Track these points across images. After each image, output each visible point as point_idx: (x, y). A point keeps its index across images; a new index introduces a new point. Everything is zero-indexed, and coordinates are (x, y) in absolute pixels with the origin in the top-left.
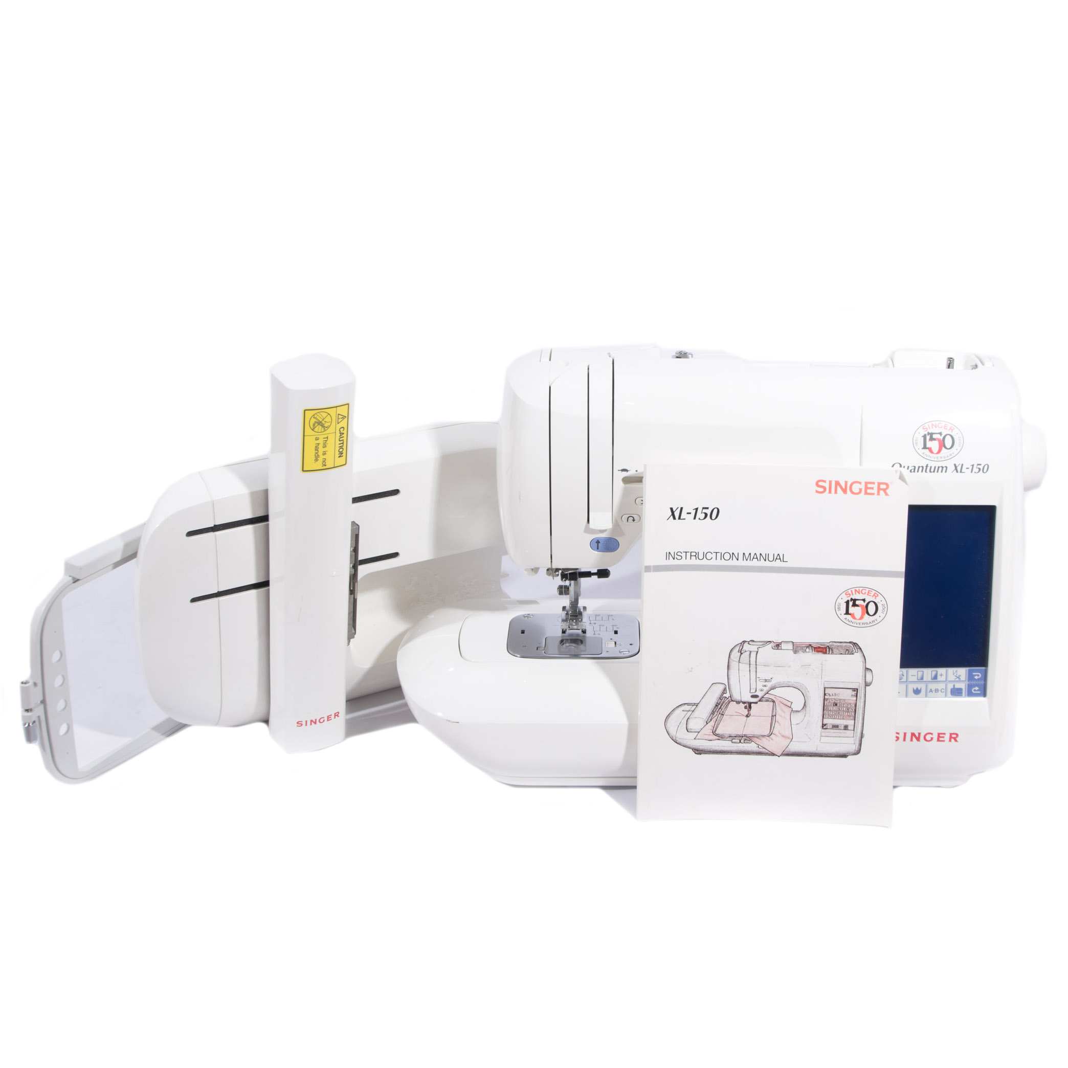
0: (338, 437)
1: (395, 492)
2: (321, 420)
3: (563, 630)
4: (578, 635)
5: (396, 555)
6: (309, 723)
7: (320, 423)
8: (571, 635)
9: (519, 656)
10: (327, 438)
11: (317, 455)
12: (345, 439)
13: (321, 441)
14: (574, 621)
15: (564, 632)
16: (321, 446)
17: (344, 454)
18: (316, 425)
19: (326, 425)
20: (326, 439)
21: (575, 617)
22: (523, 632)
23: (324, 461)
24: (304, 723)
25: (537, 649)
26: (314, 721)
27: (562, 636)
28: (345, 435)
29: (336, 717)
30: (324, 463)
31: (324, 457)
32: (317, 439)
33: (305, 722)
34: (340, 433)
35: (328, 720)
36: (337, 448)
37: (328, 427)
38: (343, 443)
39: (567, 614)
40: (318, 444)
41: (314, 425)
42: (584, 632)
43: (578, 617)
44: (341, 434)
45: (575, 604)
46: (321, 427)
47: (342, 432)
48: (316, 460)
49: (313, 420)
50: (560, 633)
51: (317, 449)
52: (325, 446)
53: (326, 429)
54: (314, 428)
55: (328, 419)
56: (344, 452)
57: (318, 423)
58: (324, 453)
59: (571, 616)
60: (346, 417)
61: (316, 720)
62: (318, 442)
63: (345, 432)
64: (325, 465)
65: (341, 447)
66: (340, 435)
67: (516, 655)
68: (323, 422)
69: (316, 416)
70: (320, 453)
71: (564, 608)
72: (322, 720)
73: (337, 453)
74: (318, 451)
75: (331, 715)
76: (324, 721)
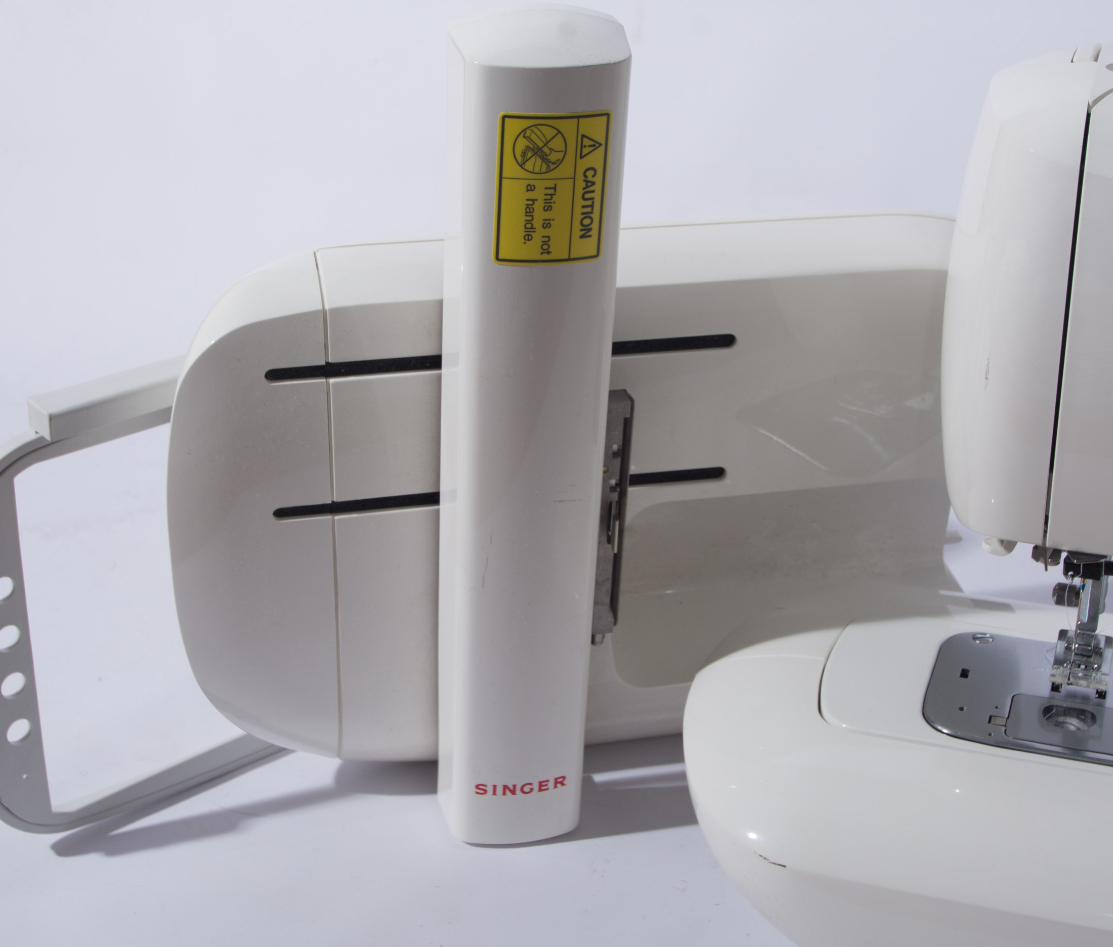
0: (579, 192)
1: (726, 341)
2: (540, 144)
3: (1053, 684)
4: (1085, 698)
5: (716, 473)
6: (500, 790)
7: (538, 151)
8: (1072, 696)
9: (945, 731)
10: (555, 188)
11: (529, 226)
12: (597, 196)
13: (539, 194)
14: (1083, 667)
15: (1055, 688)
16: (539, 206)
17: (594, 233)
18: (530, 154)
19: (553, 157)
20: (552, 191)
21: (1085, 659)
22: (964, 674)
23: (546, 241)
24: (490, 789)
25: (989, 722)
26: (511, 787)
27: (1051, 698)
28: (597, 188)
29: (559, 785)
30: (545, 247)
31: (546, 232)
32: (530, 188)
33: (492, 788)
34: (586, 181)
35: (540, 790)
36: (578, 217)
37: (558, 163)
38: (592, 206)
39: (1068, 649)
40: (533, 200)
41: (524, 154)
42: (1102, 695)
43: (1092, 659)
44: (589, 184)
45: (1088, 627)
46: (539, 161)
47: (590, 179)
48: (528, 237)
49: (522, 144)
50: (1044, 690)
51: (529, 211)
52: (548, 208)
53: (552, 167)
54: (524, 163)
55: (557, 143)
56: (595, 226)
57: (532, 150)
58: (547, 224)
59: (1076, 654)
60: (600, 145)
61: (514, 786)
62: (531, 195)
63: (598, 179)
64: (549, 253)
65: (587, 215)
66: (584, 185)
67: (939, 728)
68: (546, 150)
69: (528, 133)
70: (538, 223)
71: (1063, 634)
72: (527, 789)
73: (577, 227)
74: (532, 216)
75: (548, 781)
76: (532, 790)
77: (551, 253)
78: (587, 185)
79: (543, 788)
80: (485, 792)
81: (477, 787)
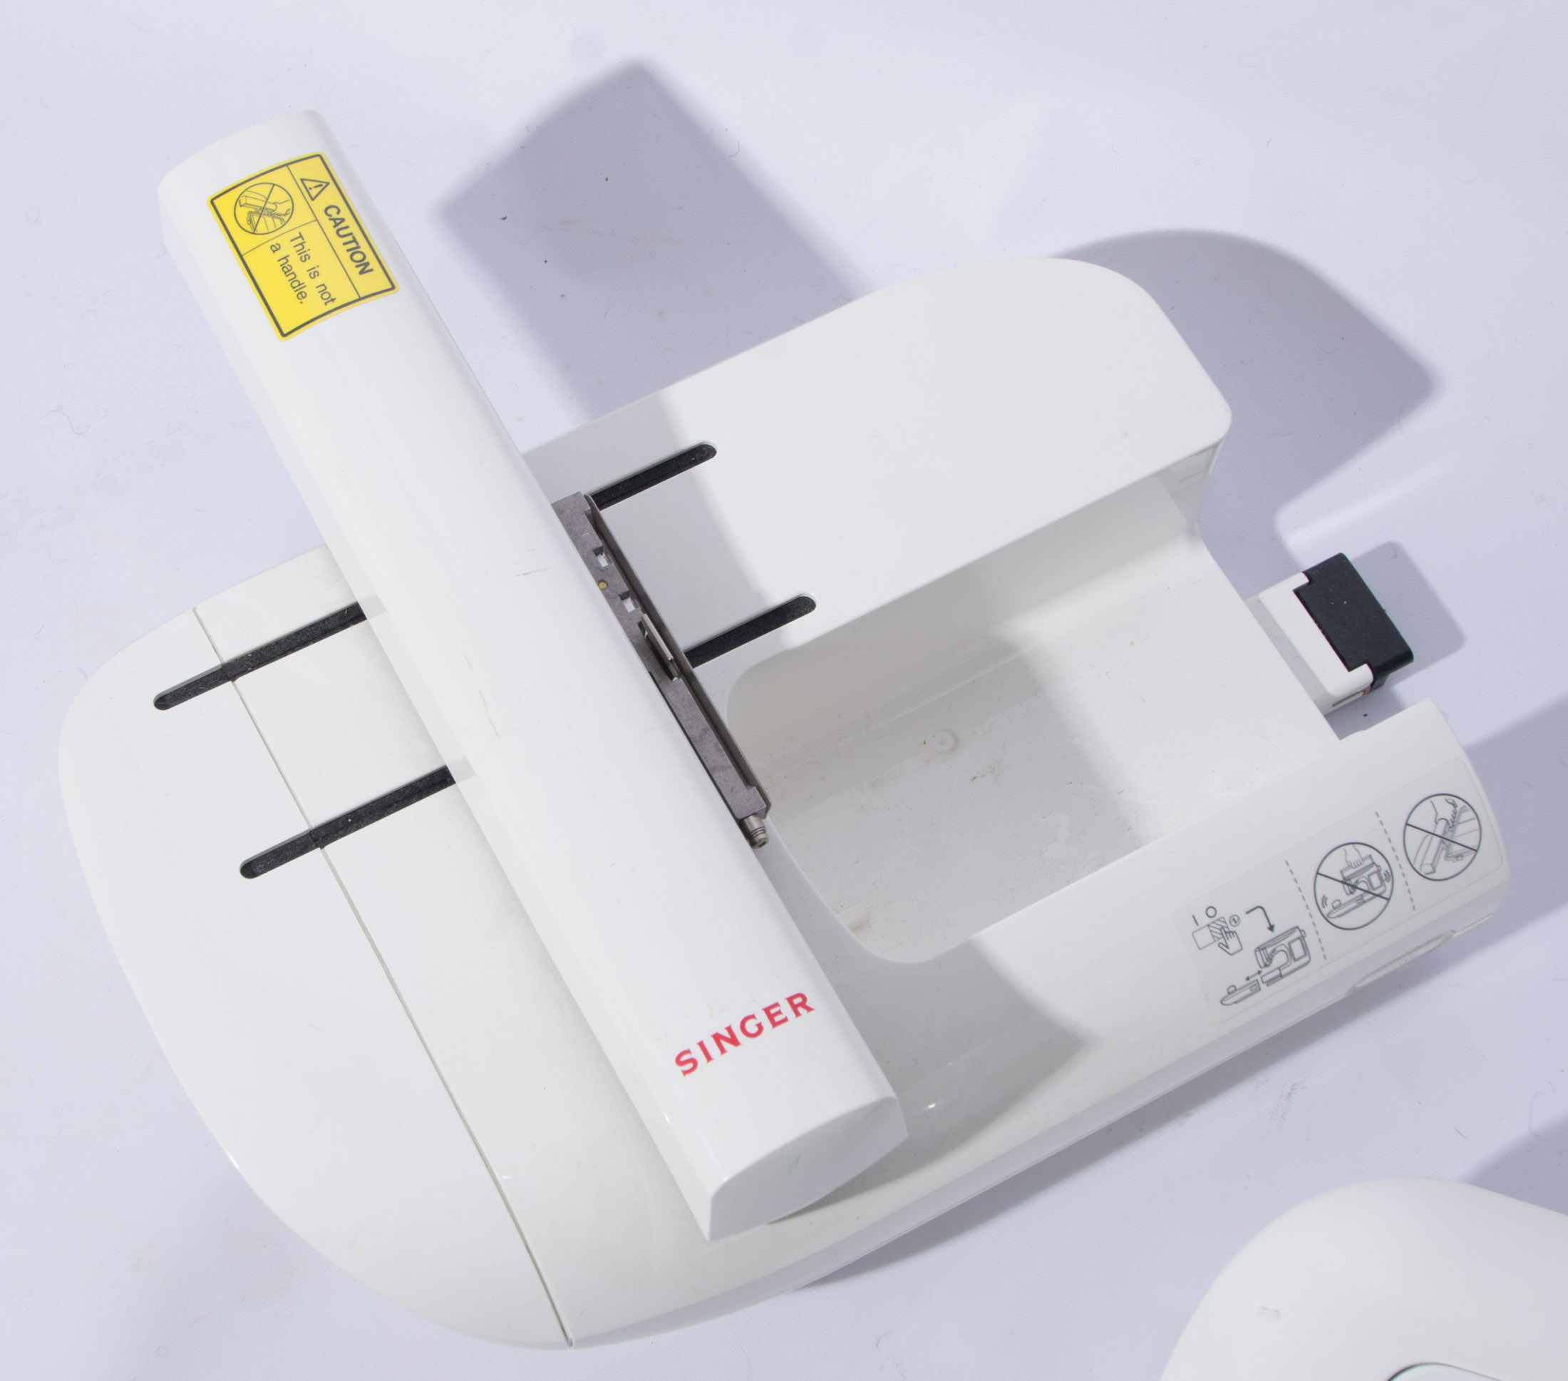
0: (331, 231)
2: (262, 204)
5: (805, 604)
7: (262, 212)
10: (301, 236)
11: (295, 284)
12: (354, 229)
13: (288, 249)
16: (294, 261)
17: (373, 264)
18: (256, 218)
19: (281, 209)
20: (300, 241)
23: (323, 290)
24: (697, 1054)
28: (349, 221)
30: (326, 296)
31: (318, 281)
32: (275, 248)
33: (698, 1048)
34: (334, 220)
36: (345, 256)
37: (291, 212)
38: (354, 240)
40: (285, 258)
41: (250, 221)
44: (337, 222)
46: (269, 219)
47: (335, 216)
48: (301, 295)
49: (243, 213)
51: (287, 269)
52: (305, 258)
53: (286, 218)
54: (255, 229)
55: (278, 195)
56: (370, 258)
57: (257, 213)
58: (314, 274)
60: (328, 184)
62: (280, 254)
63: (345, 213)
64: (333, 300)
65: (354, 251)
66: (332, 223)
68: (268, 206)
69: (243, 200)
70: (303, 276)
73: (350, 266)
74: (293, 273)
75: (776, 1005)
76: (760, 1027)
77: (335, 299)
78: (335, 222)
79: (777, 1019)
80: (694, 1061)
81: (679, 1061)
